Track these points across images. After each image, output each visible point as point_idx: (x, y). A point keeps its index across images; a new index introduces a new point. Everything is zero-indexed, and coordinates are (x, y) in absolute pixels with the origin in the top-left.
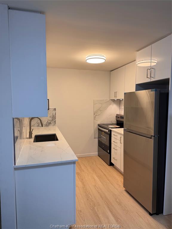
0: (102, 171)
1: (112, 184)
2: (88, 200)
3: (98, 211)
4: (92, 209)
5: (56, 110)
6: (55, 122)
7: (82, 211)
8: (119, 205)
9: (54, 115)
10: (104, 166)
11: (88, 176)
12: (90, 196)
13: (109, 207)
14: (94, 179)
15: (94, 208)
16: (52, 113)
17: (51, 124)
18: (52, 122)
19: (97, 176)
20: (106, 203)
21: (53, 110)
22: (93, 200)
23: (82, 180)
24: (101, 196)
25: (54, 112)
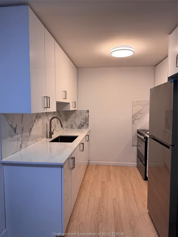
0: (132, 184)
1: (136, 202)
2: (98, 213)
3: (101, 229)
4: (96, 225)
5: (89, 112)
6: (88, 124)
7: (84, 224)
8: (131, 229)
9: (87, 117)
10: (138, 179)
11: (113, 187)
12: (102, 209)
13: (117, 228)
14: (118, 192)
15: (99, 224)
16: (85, 115)
17: (84, 126)
18: (84, 125)
19: (123, 189)
20: (116, 222)
21: (86, 112)
22: (103, 215)
23: (104, 190)
24: (115, 212)
25: (87, 114)
